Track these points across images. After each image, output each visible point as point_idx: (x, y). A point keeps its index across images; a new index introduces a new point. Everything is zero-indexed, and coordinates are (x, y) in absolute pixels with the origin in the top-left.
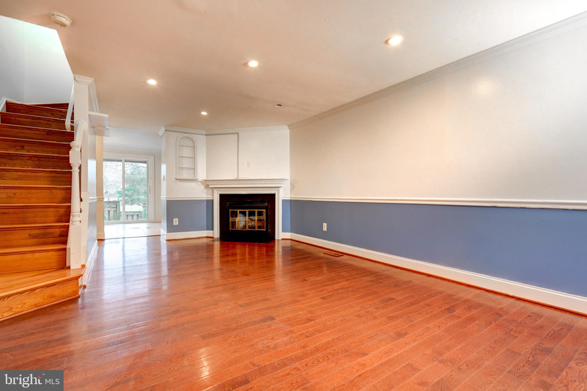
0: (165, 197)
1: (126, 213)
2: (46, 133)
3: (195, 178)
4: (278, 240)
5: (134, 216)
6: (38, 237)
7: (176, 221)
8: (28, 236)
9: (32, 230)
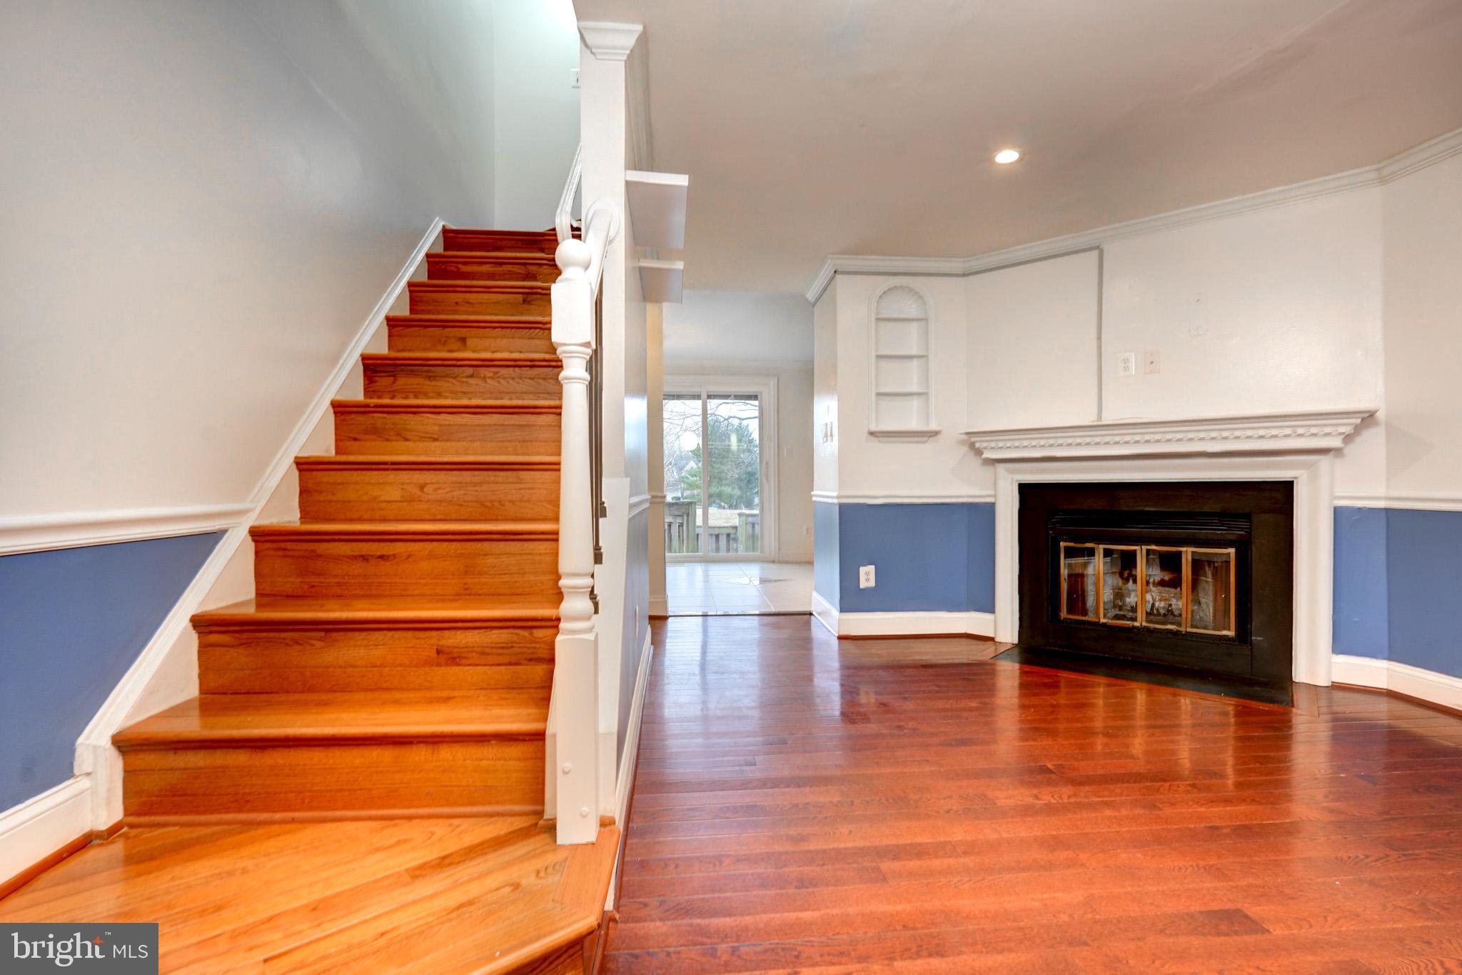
0: (835, 494)
1: (710, 529)
2: (520, 297)
3: (933, 426)
4: (1310, 687)
5: (720, 536)
6: (463, 661)
7: (867, 574)
8: (434, 654)
9: (447, 633)
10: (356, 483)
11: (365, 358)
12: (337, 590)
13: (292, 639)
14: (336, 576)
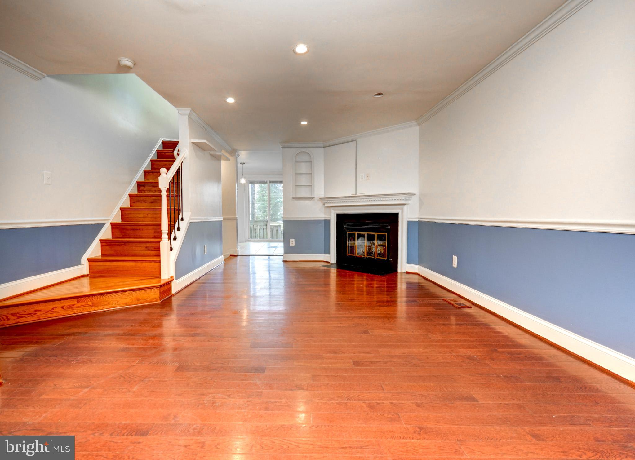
4: (401, 273)
6: (151, 250)
7: (292, 242)
8: (145, 248)
9: (147, 244)
10: (133, 213)
11: (137, 182)
12: (128, 236)
13: (118, 244)
14: (128, 233)
